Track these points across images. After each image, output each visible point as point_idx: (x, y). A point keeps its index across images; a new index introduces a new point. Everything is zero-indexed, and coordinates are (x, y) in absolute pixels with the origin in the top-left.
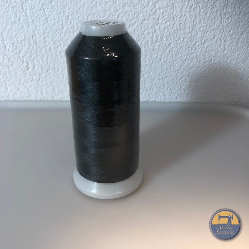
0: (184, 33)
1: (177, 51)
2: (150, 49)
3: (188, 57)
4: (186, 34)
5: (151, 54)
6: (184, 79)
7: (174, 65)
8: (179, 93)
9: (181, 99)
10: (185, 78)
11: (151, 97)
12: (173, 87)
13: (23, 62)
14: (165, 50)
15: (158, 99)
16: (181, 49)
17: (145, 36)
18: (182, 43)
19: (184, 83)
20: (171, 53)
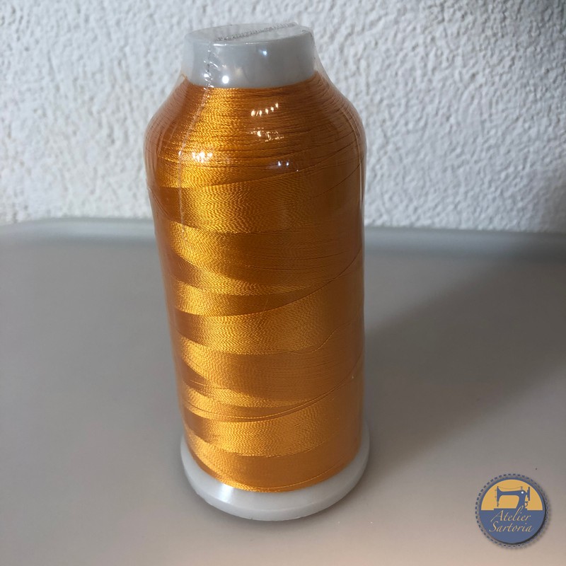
0: (514, 45)
1: (494, 95)
2: (420, 91)
3: (524, 110)
4: (519, 47)
5: (421, 102)
6: (511, 170)
7: (486, 131)
8: (498, 208)
9: (504, 223)
10: (516, 168)
11: (422, 217)
12: (481, 191)
13: (100, 125)
14: (460, 92)
15: (441, 221)
16: (505, 91)
17: (406, 55)
18: (508, 72)
19: (510, 183)
20: (476, 101)
